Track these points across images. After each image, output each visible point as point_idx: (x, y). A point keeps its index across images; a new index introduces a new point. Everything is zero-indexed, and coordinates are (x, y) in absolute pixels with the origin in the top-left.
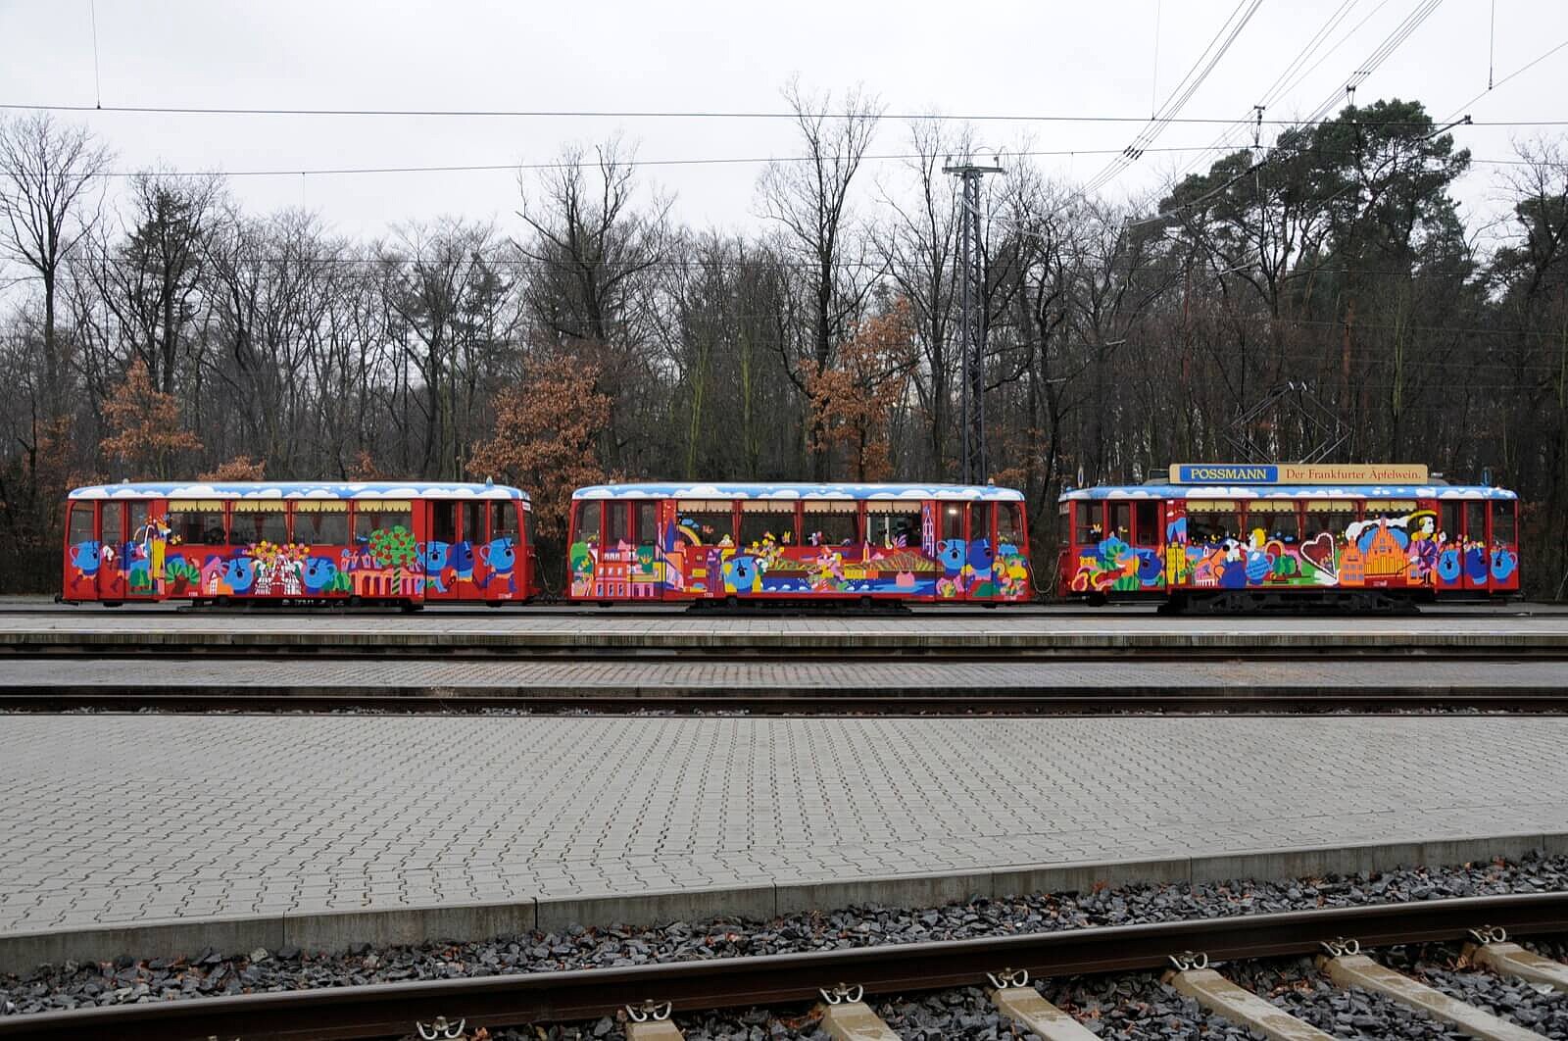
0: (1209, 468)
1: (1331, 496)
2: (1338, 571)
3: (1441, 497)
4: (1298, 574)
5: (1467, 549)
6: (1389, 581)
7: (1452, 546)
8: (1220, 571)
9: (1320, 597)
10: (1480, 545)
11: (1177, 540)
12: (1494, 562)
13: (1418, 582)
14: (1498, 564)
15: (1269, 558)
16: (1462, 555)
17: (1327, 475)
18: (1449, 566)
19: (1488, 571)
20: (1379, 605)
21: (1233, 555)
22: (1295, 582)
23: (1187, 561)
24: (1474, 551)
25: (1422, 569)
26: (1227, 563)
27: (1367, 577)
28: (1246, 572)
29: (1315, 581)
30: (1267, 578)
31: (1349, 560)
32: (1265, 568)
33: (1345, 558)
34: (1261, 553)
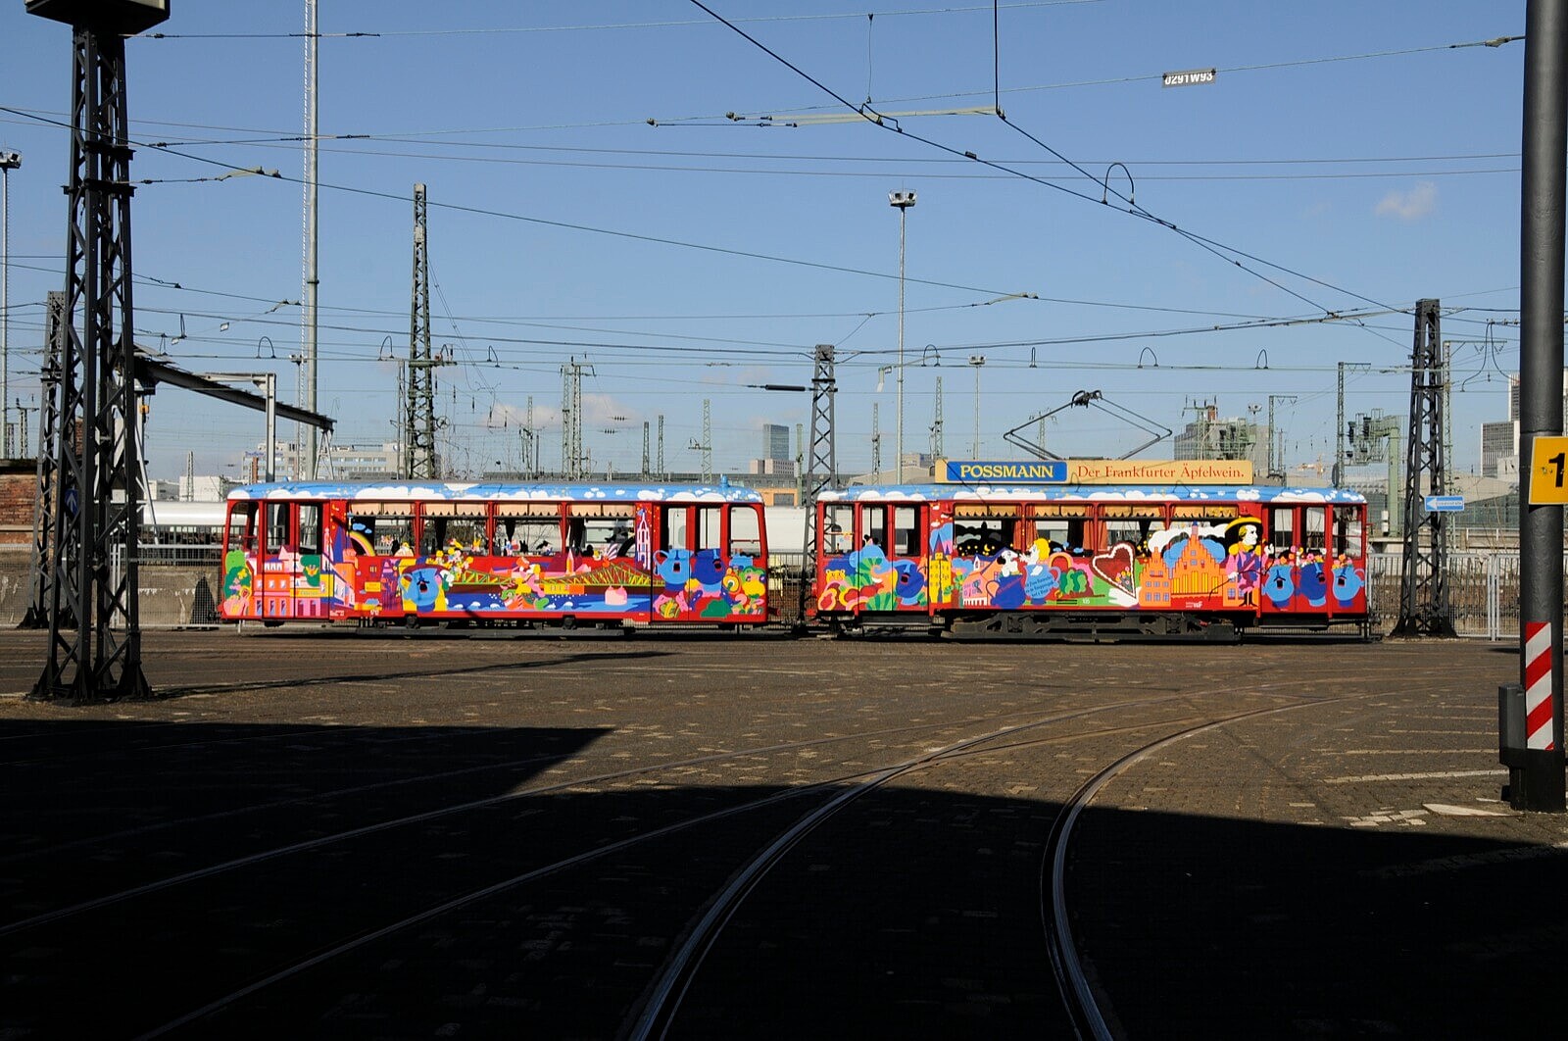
0: (983, 464)
2: (1138, 589)
4: (1089, 593)
5: (1301, 563)
6: (1204, 601)
7: (1281, 560)
8: (994, 588)
9: (1117, 619)
10: (1318, 559)
11: (941, 550)
12: (1336, 581)
14: (1341, 582)
15: (1054, 573)
16: (1295, 571)
17: (1128, 473)
18: (1280, 585)
19: (1327, 593)
20: (1189, 631)
21: (1010, 568)
22: (1085, 602)
23: (953, 575)
24: (1310, 566)
25: (1242, 587)
26: (1002, 578)
27: (1174, 597)
28: (1026, 589)
29: (1110, 601)
30: (1051, 596)
31: (1152, 576)
32: (1049, 584)
33: (1149, 574)
34: (1044, 567)
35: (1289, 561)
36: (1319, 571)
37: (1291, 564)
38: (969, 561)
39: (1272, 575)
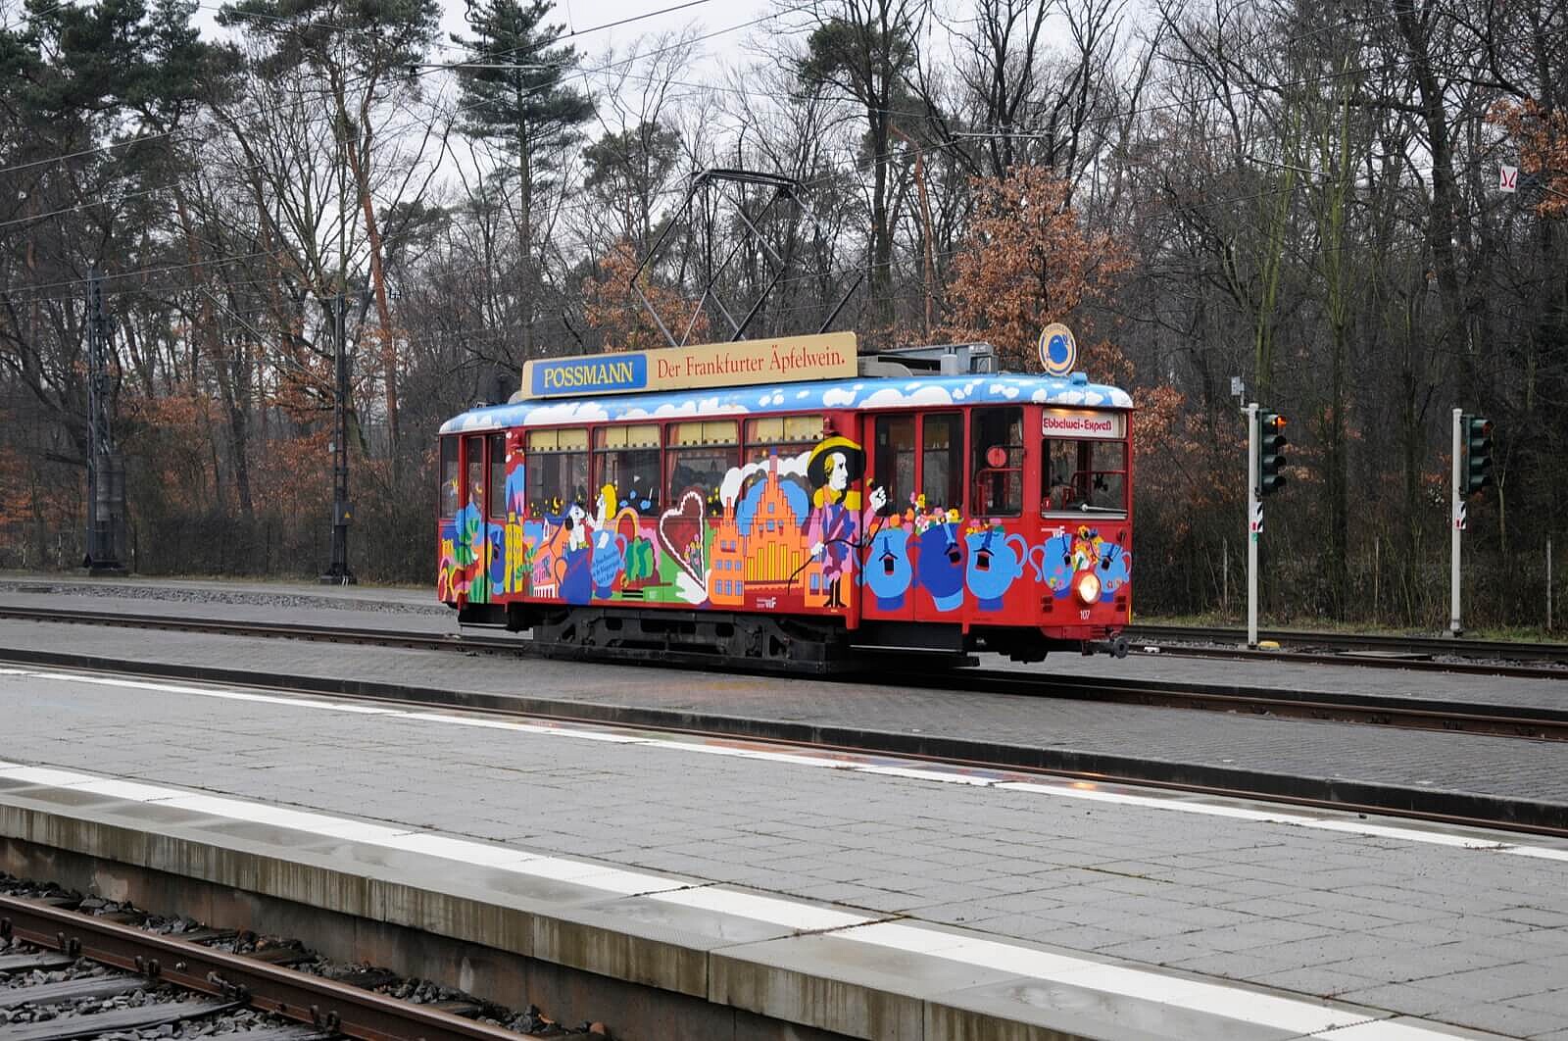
0: (565, 365)
1: (702, 413)
2: (708, 573)
3: (864, 405)
4: (655, 580)
5: (923, 525)
6: (781, 597)
7: (896, 517)
8: (562, 566)
9: (689, 628)
10: (952, 516)
11: (514, 510)
12: (973, 559)
13: (821, 601)
14: (983, 562)
15: (619, 542)
16: (914, 544)
17: (707, 368)
18: (889, 566)
19: (960, 583)
20: (773, 652)
21: (576, 538)
22: (652, 595)
23: (525, 547)
24: (937, 531)
25: (828, 571)
26: (570, 553)
27: (748, 587)
28: (593, 571)
29: (678, 594)
30: (616, 586)
31: (724, 550)
32: (614, 565)
33: (718, 546)
34: (610, 533)
35: (903, 521)
36: (951, 540)
37: (908, 527)
38: (538, 525)
39: (877, 550)
